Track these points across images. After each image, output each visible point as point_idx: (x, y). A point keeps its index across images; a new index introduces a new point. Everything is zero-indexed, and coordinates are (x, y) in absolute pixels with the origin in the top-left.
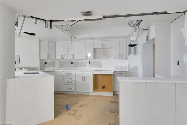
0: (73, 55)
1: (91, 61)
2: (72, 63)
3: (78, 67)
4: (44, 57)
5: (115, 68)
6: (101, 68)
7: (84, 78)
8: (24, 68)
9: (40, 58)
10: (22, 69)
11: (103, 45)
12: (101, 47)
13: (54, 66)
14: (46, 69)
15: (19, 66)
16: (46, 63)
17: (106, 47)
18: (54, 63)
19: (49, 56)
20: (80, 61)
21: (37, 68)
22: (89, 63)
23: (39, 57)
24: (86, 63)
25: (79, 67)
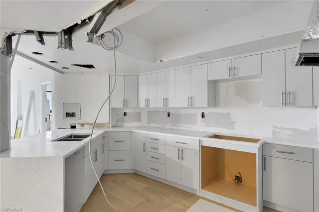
0: (166, 100)
1: (206, 112)
2: (169, 116)
3: (179, 125)
4: (118, 103)
5: (274, 133)
6: (233, 129)
7: (181, 153)
8: (88, 124)
9: (111, 107)
10: (84, 126)
11: (232, 70)
12: (227, 77)
13: (139, 120)
14: (126, 124)
15: (80, 121)
16: (125, 114)
17: (241, 75)
18: (139, 114)
19: (125, 102)
20: (182, 112)
21: (107, 124)
22: (203, 116)
23: (110, 105)
24: (196, 115)
25: (182, 125)
